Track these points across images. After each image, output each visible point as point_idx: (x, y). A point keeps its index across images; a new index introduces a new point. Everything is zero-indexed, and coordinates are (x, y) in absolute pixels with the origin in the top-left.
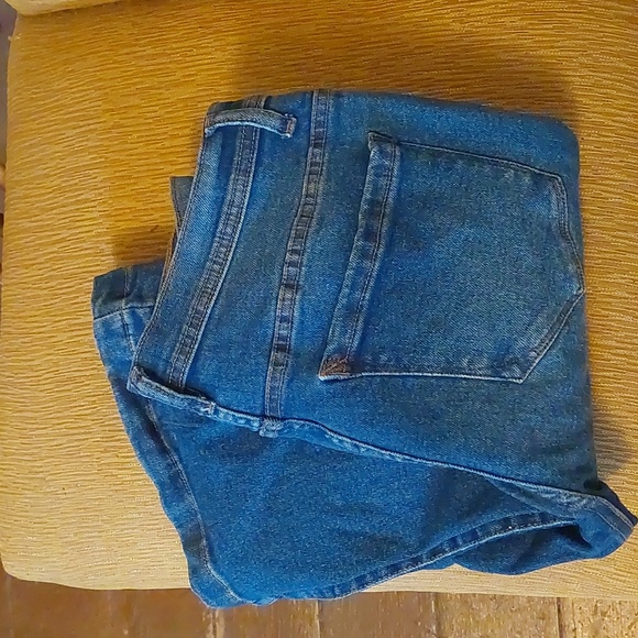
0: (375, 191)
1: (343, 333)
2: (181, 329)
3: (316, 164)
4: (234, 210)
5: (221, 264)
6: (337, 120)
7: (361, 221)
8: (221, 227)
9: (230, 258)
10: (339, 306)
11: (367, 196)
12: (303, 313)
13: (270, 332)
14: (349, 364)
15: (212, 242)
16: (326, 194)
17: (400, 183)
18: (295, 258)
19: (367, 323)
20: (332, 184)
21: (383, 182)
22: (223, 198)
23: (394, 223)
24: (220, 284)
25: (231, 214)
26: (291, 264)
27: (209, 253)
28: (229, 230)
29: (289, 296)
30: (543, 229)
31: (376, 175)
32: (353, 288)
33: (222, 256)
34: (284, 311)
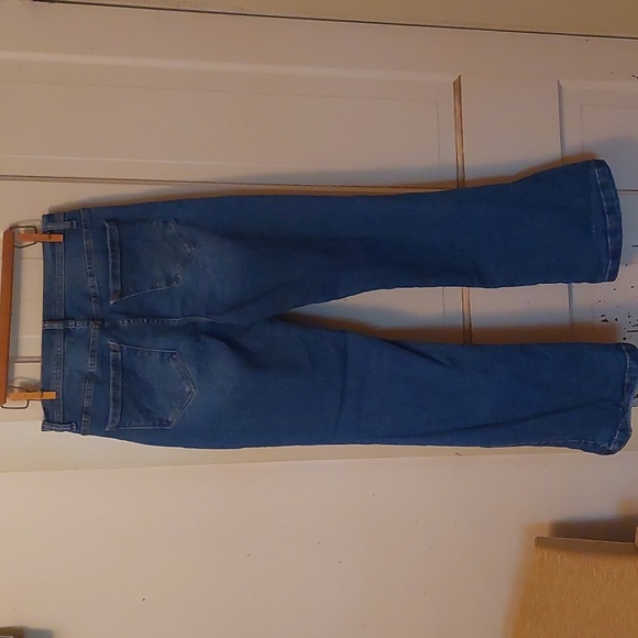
34: (92, 285)
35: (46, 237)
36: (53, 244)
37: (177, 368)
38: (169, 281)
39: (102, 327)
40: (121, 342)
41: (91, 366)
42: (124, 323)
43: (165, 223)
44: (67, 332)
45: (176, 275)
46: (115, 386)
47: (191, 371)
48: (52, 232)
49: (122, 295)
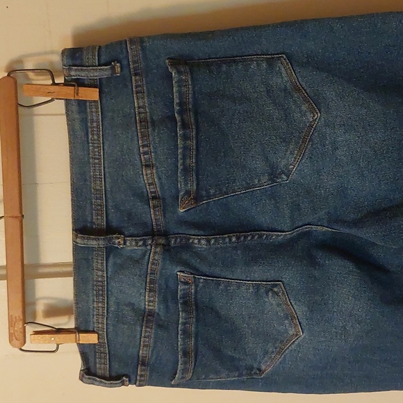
0: (181, 97)
1: (186, 184)
2: (91, 202)
3: (139, 86)
4: (95, 124)
5: (98, 159)
6: (145, 57)
7: (178, 118)
8: (90, 136)
9: (102, 154)
10: (179, 171)
11: (176, 101)
12: (160, 179)
13: (145, 190)
14: (194, 198)
15: (89, 147)
16: (150, 104)
17: (194, 88)
18: (146, 149)
19: (197, 175)
20: (152, 97)
21: (184, 89)
22: (86, 118)
23: (196, 113)
24: (103, 171)
25: (94, 127)
26: (145, 153)
27: (89, 154)
28: (96, 137)
29: (149, 172)
30: (281, 91)
31: (179, 86)
32: (184, 158)
33: (97, 153)
34: (149, 180)
35: (70, 91)
36: (82, 104)
37: (278, 305)
38: (274, 175)
39: (167, 248)
40: (196, 271)
41: (149, 302)
42: (200, 244)
43: (271, 63)
44: (110, 250)
45: (286, 166)
46: (185, 332)
47: (300, 310)
48: (79, 83)
49: (197, 198)
